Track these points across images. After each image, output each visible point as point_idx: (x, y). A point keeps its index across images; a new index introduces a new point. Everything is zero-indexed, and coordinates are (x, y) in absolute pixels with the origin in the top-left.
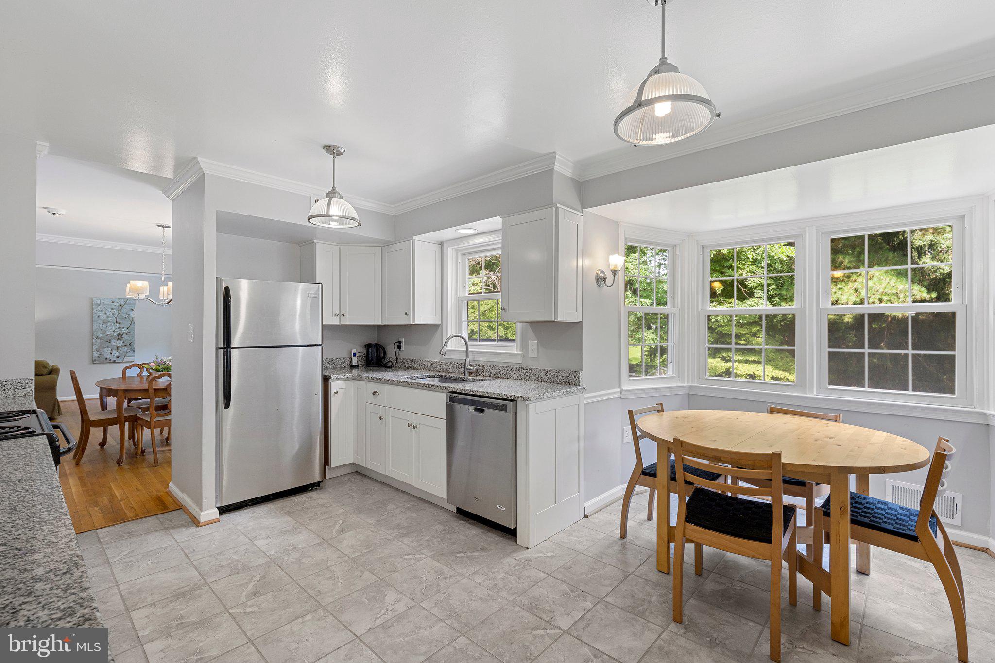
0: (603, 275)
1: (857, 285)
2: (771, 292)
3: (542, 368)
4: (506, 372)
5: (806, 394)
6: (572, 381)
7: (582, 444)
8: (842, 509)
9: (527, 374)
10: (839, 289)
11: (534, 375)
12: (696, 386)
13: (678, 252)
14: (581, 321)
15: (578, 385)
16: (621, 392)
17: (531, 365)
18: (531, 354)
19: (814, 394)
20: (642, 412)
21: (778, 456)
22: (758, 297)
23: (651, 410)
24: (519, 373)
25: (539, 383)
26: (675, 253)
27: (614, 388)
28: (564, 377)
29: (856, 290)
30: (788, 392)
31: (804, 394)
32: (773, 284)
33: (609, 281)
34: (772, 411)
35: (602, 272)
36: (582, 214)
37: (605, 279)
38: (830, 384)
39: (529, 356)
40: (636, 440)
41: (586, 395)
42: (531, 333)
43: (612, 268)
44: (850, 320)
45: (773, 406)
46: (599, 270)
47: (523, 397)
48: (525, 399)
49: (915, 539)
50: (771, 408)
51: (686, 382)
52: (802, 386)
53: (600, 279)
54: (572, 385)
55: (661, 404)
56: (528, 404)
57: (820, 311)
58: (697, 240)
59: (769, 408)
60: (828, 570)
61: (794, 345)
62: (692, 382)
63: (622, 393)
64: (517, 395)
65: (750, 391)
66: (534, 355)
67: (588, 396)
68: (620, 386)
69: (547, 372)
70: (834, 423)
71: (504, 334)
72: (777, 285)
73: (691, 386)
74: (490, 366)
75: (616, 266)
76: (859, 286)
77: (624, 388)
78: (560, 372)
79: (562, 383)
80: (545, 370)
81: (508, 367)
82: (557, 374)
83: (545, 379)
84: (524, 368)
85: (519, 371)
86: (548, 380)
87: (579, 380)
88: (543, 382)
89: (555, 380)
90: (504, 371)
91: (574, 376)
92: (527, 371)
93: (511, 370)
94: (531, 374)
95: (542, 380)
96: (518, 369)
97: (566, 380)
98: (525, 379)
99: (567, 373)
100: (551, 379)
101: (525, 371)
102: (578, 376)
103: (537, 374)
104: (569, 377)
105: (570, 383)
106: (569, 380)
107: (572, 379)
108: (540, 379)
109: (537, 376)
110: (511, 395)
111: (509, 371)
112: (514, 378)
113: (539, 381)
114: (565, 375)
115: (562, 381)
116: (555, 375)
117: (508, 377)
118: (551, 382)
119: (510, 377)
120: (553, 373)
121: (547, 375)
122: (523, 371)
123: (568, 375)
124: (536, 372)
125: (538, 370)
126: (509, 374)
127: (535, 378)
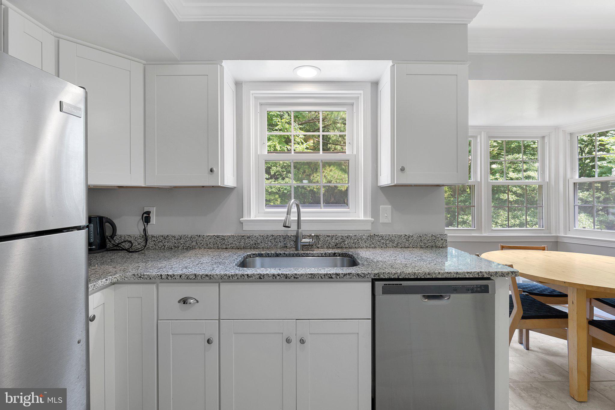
3: (402, 234)
4: (352, 241)
6: (439, 244)
9: (382, 241)
11: (392, 241)
15: (445, 247)
17: (383, 231)
18: (382, 220)
19: (486, 234)
24: (371, 241)
25: (400, 249)
28: (430, 241)
34: (503, 248)
39: (380, 222)
42: (382, 198)
54: (439, 247)
57: (488, 183)
66: (389, 220)
74: (328, 236)
78: (425, 237)
79: (427, 247)
80: (406, 235)
81: (355, 235)
82: (421, 238)
83: (407, 245)
84: (378, 235)
85: (371, 238)
86: (411, 245)
87: (446, 242)
88: (404, 248)
89: (418, 245)
90: (350, 240)
91: (441, 239)
92: (382, 238)
93: (361, 238)
94: (388, 241)
95: (403, 246)
96: (370, 236)
97: (432, 243)
98: (380, 247)
99: (433, 237)
100: (414, 244)
101: (380, 238)
102: (445, 238)
103: (395, 240)
104: (435, 241)
105: (437, 246)
106: (436, 243)
107: (439, 243)
108: (400, 245)
109: (396, 243)
110: (496, 273)
111: (357, 240)
112: (365, 247)
113: (399, 247)
114: (431, 238)
115: (427, 246)
116: (419, 240)
117: (357, 246)
118: (413, 247)
119: (359, 247)
120: (416, 238)
121: (408, 241)
122: (377, 238)
123: (434, 238)
124: (394, 238)
125: (396, 236)
126: (357, 243)
127: (393, 244)
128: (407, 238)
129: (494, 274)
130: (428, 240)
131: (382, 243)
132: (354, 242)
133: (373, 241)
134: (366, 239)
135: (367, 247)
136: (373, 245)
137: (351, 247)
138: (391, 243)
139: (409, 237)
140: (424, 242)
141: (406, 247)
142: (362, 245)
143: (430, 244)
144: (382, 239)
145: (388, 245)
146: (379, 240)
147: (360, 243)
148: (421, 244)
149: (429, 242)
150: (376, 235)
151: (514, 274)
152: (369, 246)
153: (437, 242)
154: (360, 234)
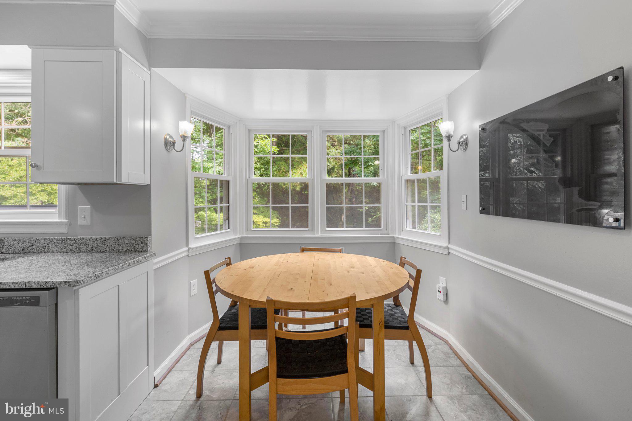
0: (171, 140)
1: (301, 171)
2: (262, 172)
3: (98, 237)
4: (42, 246)
5: (315, 235)
6: (139, 248)
7: (152, 312)
8: (381, 324)
9: (75, 245)
10: (294, 172)
11: (86, 245)
12: (246, 237)
13: (232, 131)
14: (150, 183)
15: (146, 251)
16: (188, 251)
17: (80, 234)
18: (81, 221)
19: (319, 235)
20: (213, 269)
21: (354, 297)
22: (257, 175)
23: (221, 265)
24: (63, 245)
25: (95, 254)
26: (230, 133)
27: (181, 248)
28: (129, 245)
29: (301, 173)
30: (305, 235)
31: (314, 235)
32: (263, 168)
33: (178, 146)
34: (303, 250)
35: (171, 137)
36: (149, 73)
37: (174, 143)
38: (328, 227)
39: (79, 224)
40: (212, 295)
41: (155, 261)
42: (80, 195)
43: (181, 133)
44: (299, 189)
45: (303, 247)
46: (168, 134)
47: (68, 282)
48: (72, 284)
49: (407, 328)
50: (302, 248)
51: (238, 234)
52: (312, 230)
53: (169, 144)
54: (139, 252)
55: (229, 258)
56: (78, 290)
57: (322, 180)
58: (245, 125)
59: (301, 248)
60: (372, 373)
61: (308, 204)
62: (243, 234)
63: (190, 251)
64: (59, 279)
65: (281, 237)
66: (86, 222)
67: (158, 261)
68: (187, 245)
69: (104, 241)
70: (339, 254)
71: (48, 200)
72: (265, 169)
73: (241, 237)
74: (14, 240)
75: (185, 132)
76: (303, 172)
77: (192, 245)
78: (123, 240)
79: (126, 251)
80: (102, 239)
81: (45, 239)
82: (118, 241)
83: (103, 249)
84: (71, 239)
85: (63, 242)
86: (107, 249)
87: (147, 246)
88: (99, 252)
89: (116, 249)
90: (38, 244)
91: (140, 242)
92: (75, 241)
93: (51, 242)
94: (82, 245)
95: (99, 250)
96: (62, 240)
97: (131, 247)
98: (73, 252)
99: (132, 240)
100: (111, 248)
101: (73, 242)
102: (145, 242)
103: (90, 244)
104: (134, 244)
105: (136, 250)
106: (135, 247)
107: (138, 246)
108: (95, 249)
109: (90, 247)
110: (47, 282)
111: (46, 244)
112: (56, 252)
113: (94, 252)
114: (129, 242)
115: (125, 249)
116: (116, 243)
117: (46, 250)
118: (110, 251)
119: (49, 251)
120: (113, 241)
121: (104, 245)
122: (69, 242)
123: (133, 242)
124: (89, 242)
125: (91, 239)
126: (46, 247)
127: (87, 248)
128: (103, 242)
129: (44, 284)
130: (127, 244)
131: (75, 247)
132: (43, 247)
133: (65, 246)
134: (56, 243)
135: (58, 252)
136: (64, 250)
137: (40, 252)
138: (85, 247)
139: (105, 240)
140: (122, 246)
141: (102, 251)
142: (52, 249)
143: (128, 248)
144: (75, 243)
145: (81, 249)
146: (71, 244)
147: (50, 248)
148: (118, 248)
149: (127, 246)
150: (69, 239)
151: (67, 283)
152: (60, 251)
153: (137, 246)
154: (51, 238)
